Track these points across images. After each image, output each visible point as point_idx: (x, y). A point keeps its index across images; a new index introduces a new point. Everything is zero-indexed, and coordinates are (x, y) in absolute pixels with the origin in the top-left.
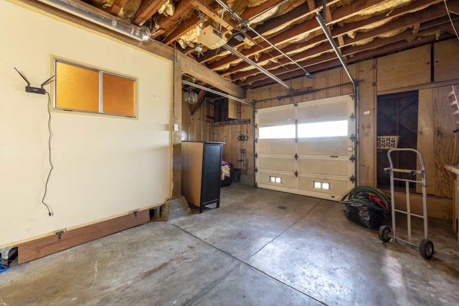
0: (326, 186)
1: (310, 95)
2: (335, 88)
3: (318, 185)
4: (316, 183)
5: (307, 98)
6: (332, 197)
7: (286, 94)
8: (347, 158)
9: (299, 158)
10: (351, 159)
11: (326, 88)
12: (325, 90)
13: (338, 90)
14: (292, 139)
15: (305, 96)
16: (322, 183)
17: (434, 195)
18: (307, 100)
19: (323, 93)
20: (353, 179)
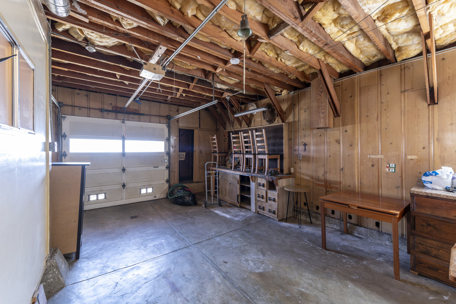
0: (150, 190)
1: (137, 116)
2: (155, 117)
3: (143, 191)
4: (142, 190)
5: (133, 118)
6: (155, 197)
7: (110, 108)
8: (164, 168)
9: (127, 171)
10: (166, 168)
11: (149, 115)
12: (148, 116)
13: (157, 119)
14: (119, 153)
15: (131, 116)
16: (147, 188)
17: (199, 182)
18: (133, 120)
19: (147, 118)
20: (168, 181)
